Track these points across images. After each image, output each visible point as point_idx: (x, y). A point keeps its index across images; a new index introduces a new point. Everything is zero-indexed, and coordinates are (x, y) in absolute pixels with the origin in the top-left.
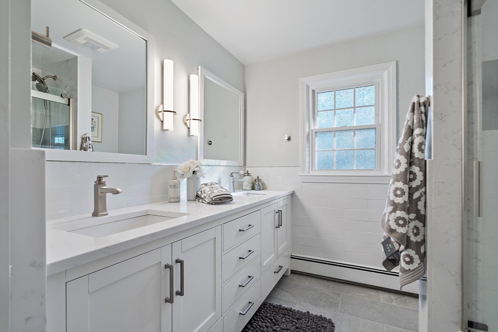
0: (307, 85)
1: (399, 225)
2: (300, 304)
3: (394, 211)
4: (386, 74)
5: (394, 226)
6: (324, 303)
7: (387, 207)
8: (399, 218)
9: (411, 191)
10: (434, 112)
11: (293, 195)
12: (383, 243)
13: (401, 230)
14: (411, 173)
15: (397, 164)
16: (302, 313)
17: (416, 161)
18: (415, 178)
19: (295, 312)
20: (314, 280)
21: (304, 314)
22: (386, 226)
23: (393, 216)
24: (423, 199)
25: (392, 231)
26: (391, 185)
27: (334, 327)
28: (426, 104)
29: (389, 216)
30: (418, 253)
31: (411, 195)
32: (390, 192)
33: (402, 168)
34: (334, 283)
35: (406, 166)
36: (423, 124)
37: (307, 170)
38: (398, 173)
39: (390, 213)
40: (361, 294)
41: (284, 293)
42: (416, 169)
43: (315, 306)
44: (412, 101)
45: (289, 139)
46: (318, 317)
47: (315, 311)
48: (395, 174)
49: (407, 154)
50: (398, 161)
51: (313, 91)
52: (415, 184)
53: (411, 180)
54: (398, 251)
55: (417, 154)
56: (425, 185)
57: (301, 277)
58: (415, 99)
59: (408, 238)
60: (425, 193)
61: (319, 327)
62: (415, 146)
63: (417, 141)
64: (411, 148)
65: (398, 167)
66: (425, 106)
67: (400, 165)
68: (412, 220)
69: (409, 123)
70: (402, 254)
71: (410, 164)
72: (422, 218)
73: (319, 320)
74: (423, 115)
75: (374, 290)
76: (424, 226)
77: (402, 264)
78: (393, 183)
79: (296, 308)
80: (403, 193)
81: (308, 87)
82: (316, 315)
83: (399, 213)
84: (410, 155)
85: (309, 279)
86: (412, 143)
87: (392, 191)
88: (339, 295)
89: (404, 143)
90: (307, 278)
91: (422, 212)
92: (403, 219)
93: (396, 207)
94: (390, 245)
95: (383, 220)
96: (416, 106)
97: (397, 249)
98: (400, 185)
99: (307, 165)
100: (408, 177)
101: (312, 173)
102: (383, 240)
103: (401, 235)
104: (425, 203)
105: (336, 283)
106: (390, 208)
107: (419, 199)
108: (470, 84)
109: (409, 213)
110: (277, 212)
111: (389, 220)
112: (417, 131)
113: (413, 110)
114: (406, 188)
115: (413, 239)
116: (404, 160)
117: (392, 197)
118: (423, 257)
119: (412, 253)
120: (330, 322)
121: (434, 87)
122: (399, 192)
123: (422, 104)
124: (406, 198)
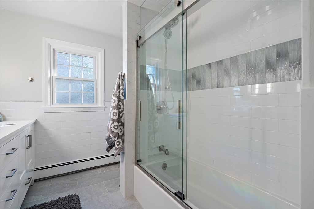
0: (49, 44)
1: (115, 129)
2: (50, 197)
3: (113, 123)
4: (99, 54)
5: (113, 129)
6: (68, 188)
7: (110, 122)
8: (116, 126)
9: (120, 113)
10: (127, 81)
11: (36, 123)
12: (107, 140)
13: (116, 131)
14: (119, 105)
15: (114, 101)
16: (55, 201)
17: (121, 100)
18: (120, 108)
19: (49, 203)
20: (55, 179)
21: (57, 201)
22: (110, 130)
23: (113, 125)
24: (123, 116)
25: (112, 132)
26: (111, 111)
27: (78, 196)
28: (124, 76)
29: (111, 126)
30: (122, 140)
31: (119, 115)
32: (111, 114)
33: (116, 103)
34: (71, 175)
35: (117, 102)
36: (123, 84)
37: (49, 104)
38: (114, 105)
39: (112, 124)
40: (88, 174)
41: (34, 197)
42: (121, 104)
43: (62, 192)
44: (119, 74)
45: (32, 80)
46: (67, 197)
47: (63, 195)
48: (113, 106)
49: (118, 97)
50: (114, 100)
51: (54, 50)
52: (121, 110)
53: (119, 108)
54: (114, 141)
55: (121, 97)
56: (124, 111)
57: (44, 182)
58: (120, 73)
59: (119, 134)
60: (124, 114)
61: (70, 201)
62: (121, 94)
63: (121, 91)
64: (119, 95)
65: (114, 103)
66: (124, 77)
67: (115, 101)
68: (119, 126)
69: (118, 83)
70: (116, 142)
71: (119, 101)
72: (122, 124)
73: (69, 198)
74: (123, 81)
75: (94, 169)
76: (123, 128)
77: (116, 146)
78: (112, 110)
79: (49, 200)
80: (117, 114)
81: (50, 46)
82: (66, 197)
83: (116, 124)
84: (119, 97)
85: (51, 180)
86: (119, 92)
87: (112, 113)
88: (75, 180)
89: (116, 92)
90: (50, 180)
91: (123, 122)
92: (117, 126)
93: (114, 121)
94: (110, 139)
95: (108, 128)
96: (121, 76)
97: (113, 140)
98: (115, 111)
99: (49, 100)
100: (118, 107)
101: (52, 106)
102: (106, 138)
103: (116, 133)
104: (124, 118)
105: (72, 175)
106: (112, 122)
107: (122, 116)
108: (137, 72)
109: (119, 123)
110: (27, 137)
111: (111, 127)
112: (121, 87)
113: (119, 78)
114: (117, 112)
115: (120, 134)
116: (116, 100)
117: (112, 116)
118: (123, 141)
119: (119, 140)
120: (75, 195)
121: (127, 70)
122: (115, 114)
123: (123, 76)
124: (117, 116)
